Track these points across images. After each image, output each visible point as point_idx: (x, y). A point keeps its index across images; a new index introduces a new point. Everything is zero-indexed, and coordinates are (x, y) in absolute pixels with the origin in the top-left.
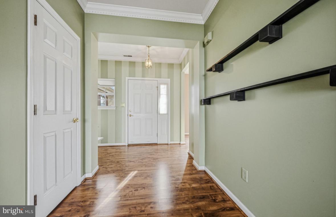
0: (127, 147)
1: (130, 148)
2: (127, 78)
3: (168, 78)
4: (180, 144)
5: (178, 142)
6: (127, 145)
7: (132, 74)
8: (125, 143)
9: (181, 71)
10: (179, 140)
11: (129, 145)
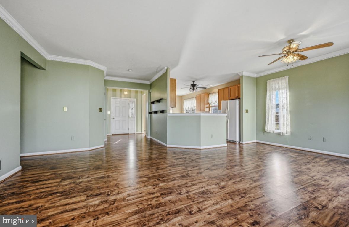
0: (111, 136)
1: (113, 136)
2: (111, 98)
3: (135, 98)
4: (141, 133)
5: (140, 133)
6: (111, 134)
7: (115, 96)
8: (110, 133)
9: (142, 95)
10: (141, 131)
11: (112, 135)
